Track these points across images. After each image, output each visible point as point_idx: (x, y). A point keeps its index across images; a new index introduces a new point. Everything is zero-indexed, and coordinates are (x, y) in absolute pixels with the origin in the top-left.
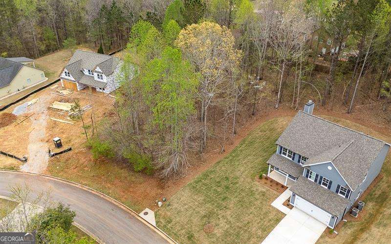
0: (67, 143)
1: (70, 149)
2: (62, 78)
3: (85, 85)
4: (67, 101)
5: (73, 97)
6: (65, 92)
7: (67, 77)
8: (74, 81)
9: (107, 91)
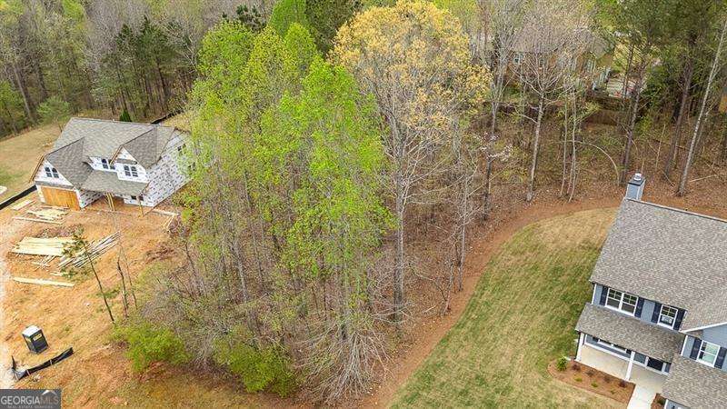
0: (60, 336)
1: (70, 353)
2: (39, 183)
3: (96, 193)
4: (56, 233)
5: (69, 223)
6: (50, 215)
7: (52, 180)
8: (68, 187)
9: (149, 202)
